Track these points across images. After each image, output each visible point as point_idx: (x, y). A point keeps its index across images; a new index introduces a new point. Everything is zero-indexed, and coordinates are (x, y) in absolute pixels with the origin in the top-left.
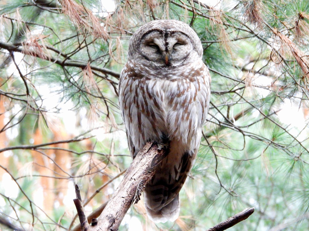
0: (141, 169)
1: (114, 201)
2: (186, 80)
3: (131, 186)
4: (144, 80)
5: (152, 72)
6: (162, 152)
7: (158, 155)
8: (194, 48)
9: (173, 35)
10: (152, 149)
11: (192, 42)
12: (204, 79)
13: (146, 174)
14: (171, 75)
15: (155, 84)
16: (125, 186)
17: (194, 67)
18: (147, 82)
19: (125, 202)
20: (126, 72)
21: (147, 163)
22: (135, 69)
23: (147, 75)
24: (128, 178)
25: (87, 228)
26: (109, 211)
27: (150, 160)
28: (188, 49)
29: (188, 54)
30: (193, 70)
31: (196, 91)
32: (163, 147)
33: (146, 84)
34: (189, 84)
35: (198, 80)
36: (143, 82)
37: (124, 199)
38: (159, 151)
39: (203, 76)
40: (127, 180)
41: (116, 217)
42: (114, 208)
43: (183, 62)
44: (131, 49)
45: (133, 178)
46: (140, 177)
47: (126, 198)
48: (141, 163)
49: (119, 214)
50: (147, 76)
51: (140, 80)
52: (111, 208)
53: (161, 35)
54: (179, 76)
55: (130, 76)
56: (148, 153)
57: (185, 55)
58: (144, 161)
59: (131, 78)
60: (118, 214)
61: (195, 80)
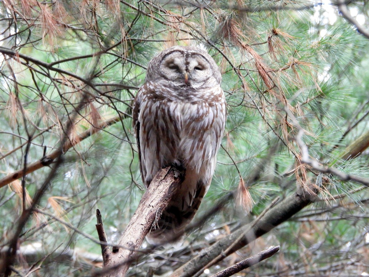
0: (158, 196)
1: (133, 228)
2: (205, 103)
3: (149, 213)
4: (166, 102)
5: (174, 94)
6: (178, 179)
7: (174, 182)
8: (213, 75)
9: (193, 56)
10: (168, 176)
11: (212, 68)
12: (221, 106)
13: (163, 202)
14: (192, 96)
15: (176, 107)
16: (144, 212)
17: (213, 92)
18: (168, 104)
19: (144, 229)
20: (144, 94)
21: (164, 191)
22: (156, 90)
23: (169, 96)
24: (146, 204)
25: (109, 254)
26: (129, 238)
27: (167, 188)
28: (208, 73)
29: (207, 78)
30: (212, 94)
31: (214, 118)
32: (179, 175)
33: (168, 106)
34: (207, 109)
35: (216, 106)
36: (164, 103)
37: (143, 226)
38: (175, 178)
39: (221, 103)
40: (145, 206)
41: (136, 244)
42: (134, 235)
43: (202, 85)
44: (150, 71)
45: (151, 205)
46: (157, 204)
47: (145, 225)
48: (159, 190)
49: (139, 242)
50: (169, 98)
51: (161, 102)
52: (130, 235)
53: (182, 55)
54: (199, 98)
55: (149, 98)
56: (164, 180)
57: (205, 78)
58: (161, 187)
59: (151, 100)
60: (137, 242)
61: (213, 105)
